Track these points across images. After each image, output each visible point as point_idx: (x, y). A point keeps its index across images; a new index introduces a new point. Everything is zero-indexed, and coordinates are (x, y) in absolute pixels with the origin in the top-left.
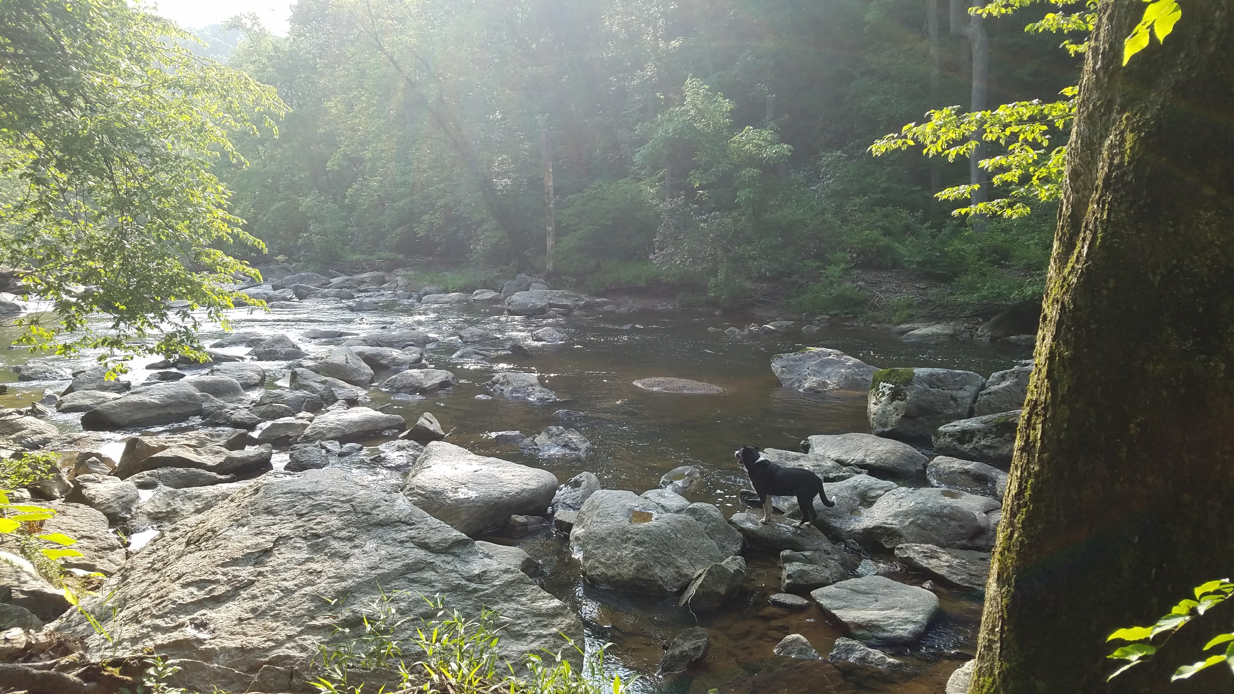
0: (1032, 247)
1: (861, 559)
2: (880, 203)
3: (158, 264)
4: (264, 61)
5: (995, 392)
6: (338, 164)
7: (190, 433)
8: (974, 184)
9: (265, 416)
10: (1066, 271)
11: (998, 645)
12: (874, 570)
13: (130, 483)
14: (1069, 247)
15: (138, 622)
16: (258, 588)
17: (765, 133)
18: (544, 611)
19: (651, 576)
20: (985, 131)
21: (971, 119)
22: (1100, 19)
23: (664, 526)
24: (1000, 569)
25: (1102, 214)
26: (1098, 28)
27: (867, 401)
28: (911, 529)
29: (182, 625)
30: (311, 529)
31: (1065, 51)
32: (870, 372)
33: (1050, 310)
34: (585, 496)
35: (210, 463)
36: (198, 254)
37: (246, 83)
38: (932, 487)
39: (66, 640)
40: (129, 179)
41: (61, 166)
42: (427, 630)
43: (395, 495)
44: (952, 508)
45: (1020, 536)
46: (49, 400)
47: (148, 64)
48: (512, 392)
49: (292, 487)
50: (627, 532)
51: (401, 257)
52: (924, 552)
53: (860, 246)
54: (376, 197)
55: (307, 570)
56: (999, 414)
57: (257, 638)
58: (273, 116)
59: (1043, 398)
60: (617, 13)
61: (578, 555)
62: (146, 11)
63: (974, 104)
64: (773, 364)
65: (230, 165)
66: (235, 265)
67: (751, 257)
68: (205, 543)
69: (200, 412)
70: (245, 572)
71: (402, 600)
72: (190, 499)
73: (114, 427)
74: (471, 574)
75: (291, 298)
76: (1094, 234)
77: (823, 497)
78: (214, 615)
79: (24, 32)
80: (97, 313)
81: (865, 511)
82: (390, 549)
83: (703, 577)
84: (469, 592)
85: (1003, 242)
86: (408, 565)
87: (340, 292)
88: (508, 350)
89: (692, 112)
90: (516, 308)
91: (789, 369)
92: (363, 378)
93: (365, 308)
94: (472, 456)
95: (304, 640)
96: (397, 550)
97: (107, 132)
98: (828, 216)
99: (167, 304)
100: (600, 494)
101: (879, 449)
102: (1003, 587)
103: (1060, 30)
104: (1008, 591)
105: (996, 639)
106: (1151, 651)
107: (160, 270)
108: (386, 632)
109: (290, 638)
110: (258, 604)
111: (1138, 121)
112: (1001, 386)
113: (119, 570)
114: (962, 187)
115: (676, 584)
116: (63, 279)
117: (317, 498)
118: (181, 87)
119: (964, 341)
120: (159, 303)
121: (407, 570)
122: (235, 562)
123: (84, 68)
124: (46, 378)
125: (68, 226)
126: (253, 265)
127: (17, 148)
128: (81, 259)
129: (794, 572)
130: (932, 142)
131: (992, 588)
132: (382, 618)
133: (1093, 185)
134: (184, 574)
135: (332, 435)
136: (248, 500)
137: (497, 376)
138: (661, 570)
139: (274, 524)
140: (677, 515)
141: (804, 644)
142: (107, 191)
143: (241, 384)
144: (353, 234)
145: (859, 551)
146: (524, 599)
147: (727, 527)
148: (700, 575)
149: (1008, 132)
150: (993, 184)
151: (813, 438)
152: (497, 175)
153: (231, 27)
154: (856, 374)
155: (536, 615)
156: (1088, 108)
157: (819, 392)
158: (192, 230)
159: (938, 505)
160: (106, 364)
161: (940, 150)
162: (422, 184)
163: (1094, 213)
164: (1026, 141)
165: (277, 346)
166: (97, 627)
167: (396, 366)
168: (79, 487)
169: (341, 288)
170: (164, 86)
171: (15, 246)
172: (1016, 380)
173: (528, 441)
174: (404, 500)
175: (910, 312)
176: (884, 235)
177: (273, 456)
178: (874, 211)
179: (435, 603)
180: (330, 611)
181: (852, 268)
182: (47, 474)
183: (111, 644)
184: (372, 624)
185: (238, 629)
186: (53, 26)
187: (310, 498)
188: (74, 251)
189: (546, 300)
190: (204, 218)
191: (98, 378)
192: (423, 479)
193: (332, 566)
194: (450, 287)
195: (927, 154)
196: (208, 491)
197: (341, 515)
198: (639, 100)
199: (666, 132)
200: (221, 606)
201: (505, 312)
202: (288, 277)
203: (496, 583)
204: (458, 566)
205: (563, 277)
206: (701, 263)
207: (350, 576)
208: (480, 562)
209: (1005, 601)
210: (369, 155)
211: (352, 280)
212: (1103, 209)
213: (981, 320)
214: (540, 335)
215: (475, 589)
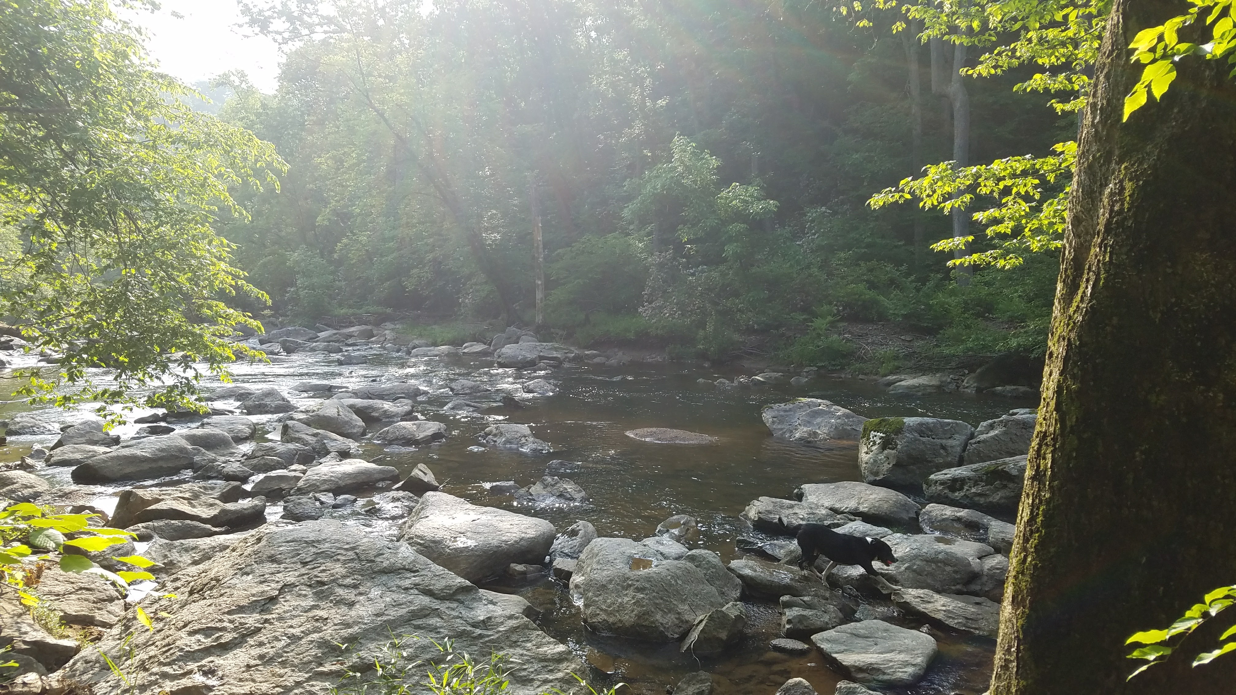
0: (1016, 299)
1: (859, 604)
2: (865, 258)
4: (253, 117)
5: (984, 441)
6: (328, 219)
7: (184, 486)
8: (969, 235)
9: (258, 469)
10: (1071, 310)
11: (1015, 664)
12: (872, 614)
14: (1072, 288)
15: (145, 670)
16: (264, 635)
17: (751, 189)
18: (549, 656)
19: (653, 622)
20: (979, 185)
21: (967, 173)
22: (1096, 78)
23: (665, 573)
24: (1015, 592)
25: (1104, 256)
26: (1095, 86)
27: (858, 449)
28: (906, 575)
29: (190, 672)
30: (316, 576)
31: (1052, 109)
32: (860, 422)
33: (1056, 347)
34: (583, 545)
35: (204, 516)
36: (200, 307)
38: (926, 534)
39: (75, 687)
42: (438, 675)
44: (947, 553)
45: (1033, 560)
46: (39, 454)
48: (506, 442)
49: (295, 535)
50: (628, 578)
51: (389, 310)
52: (921, 597)
53: (846, 299)
54: (364, 252)
55: (313, 617)
56: (989, 463)
57: (265, 684)
59: (1052, 429)
60: (605, 73)
61: (579, 603)
62: (152, 68)
64: (764, 414)
66: (237, 316)
67: (739, 310)
68: (209, 592)
69: (191, 465)
70: (252, 620)
71: (409, 646)
72: (187, 550)
73: (104, 480)
74: (476, 620)
75: (279, 352)
76: (1098, 275)
78: (221, 662)
82: (395, 596)
83: (704, 623)
84: (475, 638)
85: (987, 295)
86: (413, 611)
87: (328, 346)
88: (500, 401)
89: (680, 169)
90: (506, 361)
91: (780, 419)
92: (355, 431)
93: (355, 361)
94: (469, 506)
95: (313, 686)
96: (402, 597)
98: (815, 270)
99: (168, 355)
100: (599, 542)
101: (871, 497)
102: (1018, 608)
103: (1047, 90)
104: (1023, 613)
105: (1012, 659)
106: (1168, 652)
107: (162, 322)
108: (396, 676)
109: (298, 684)
110: (266, 651)
111: (1136, 171)
112: (989, 435)
113: (119, 621)
114: (956, 239)
115: (677, 630)
117: (321, 546)
119: (951, 393)
121: (413, 616)
122: (241, 609)
124: (34, 433)
126: (255, 317)
129: (794, 617)
130: (929, 196)
131: (1007, 610)
132: (393, 662)
133: (1094, 231)
134: (190, 622)
135: (326, 487)
136: (250, 549)
137: (489, 428)
138: (662, 616)
139: (279, 572)
140: (677, 562)
141: (806, 687)
143: (232, 438)
144: (340, 288)
145: (856, 596)
146: (529, 645)
147: (726, 574)
148: (701, 621)
149: (1001, 185)
150: (987, 235)
151: (806, 487)
152: (487, 230)
153: (218, 85)
154: (845, 424)
155: (541, 660)
156: (1088, 159)
157: (809, 442)
158: (194, 282)
159: (933, 551)
161: (936, 203)
162: (411, 239)
163: (1096, 256)
164: (1018, 194)
165: (266, 400)
166: (104, 675)
167: (389, 418)
169: (329, 342)
170: (167, 141)
172: (1004, 429)
173: (522, 491)
174: (406, 548)
175: (896, 364)
176: (869, 289)
177: (267, 509)
178: (859, 265)
179: (445, 647)
180: (339, 656)
181: (838, 321)
183: (119, 692)
184: (383, 668)
185: (246, 675)
187: (314, 546)
189: (536, 353)
190: (208, 271)
191: (88, 432)
192: (422, 528)
193: (337, 613)
194: (439, 340)
195: (924, 207)
196: (205, 543)
197: (345, 562)
198: (627, 157)
199: (655, 188)
200: (228, 653)
201: (496, 365)
202: (275, 332)
203: (501, 629)
204: (463, 612)
205: (552, 330)
206: (690, 315)
207: (356, 623)
208: (484, 608)
209: (1021, 622)
210: (358, 211)
211: (340, 334)
212: (1105, 252)
213: (967, 372)
214: (531, 387)
215: (480, 634)
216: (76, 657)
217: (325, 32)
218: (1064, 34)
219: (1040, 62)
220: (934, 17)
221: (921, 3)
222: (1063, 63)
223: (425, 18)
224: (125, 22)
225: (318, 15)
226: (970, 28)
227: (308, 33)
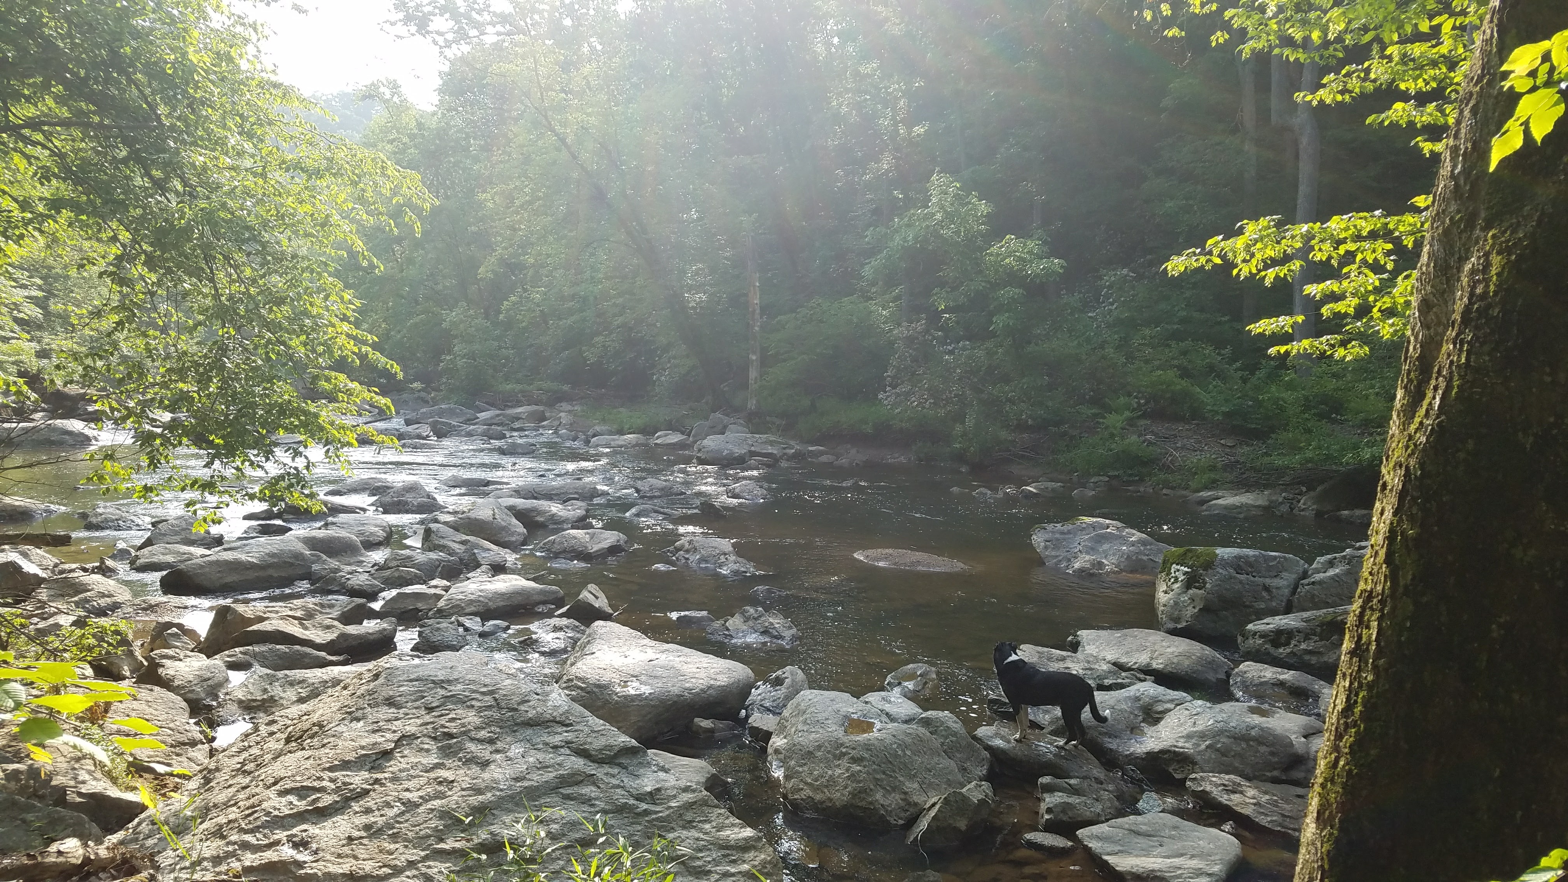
0: (1372, 397)
1: (1143, 791)
2: (1177, 336)
3: (265, 389)
4: (405, 140)
5: (1320, 582)
6: (493, 271)
7: (295, 602)
8: (1298, 314)
9: (391, 583)
10: (1413, 427)
12: (1159, 805)
13: (218, 661)
14: (1416, 397)
15: (223, 837)
16: (373, 799)
17: (1031, 244)
18: (732, 843)
19: (871, 803)
20: (1312, 248)
21: (1295, 233)
22: (1461, 112)
23: (889, 739)
24: (1321, 805)
25: (1459, 356)
26: (1458, 122)
27: (1155, 589)
28: (1207, 754)
29: (277, 843)
30: (443, 726)
31: (1418, 150)
32: (1160, 551)
33: (1391, 477)
34: (789, 698)
35: (318, 640)
36: (316, 378)
37: (383, 167)
38: (1237, 700)
39: (132, 857)
40: (232, 282)
41: (151, 263)
42: (585, 861)
43: (547, 688)
44: (1262, 729)
45: (1347, 764)
46: (122, 555)
47: (262, 141)
48: (700, 561)
49: (421, 673)
50: (842, 745)
51: (566, 388)
52: (1224, 785)
53: (1149, 390)
54: (538, 313)
55: (435, 779)
56: (1325, 611)
57: (370, 862)
58: (415, 208)
59: (1379, 588)
60: (847, 91)
61: (778, 774)
62: (263, 74)
63: (1300, 213)
64: (1034, 537)
65: (359, 268)
66: (361, 392)
67: (1009, 400)
68: (309, 741)
69: (308, 576)
70: (358, 779)
71: (554, 821)
72: (292, 684)
73: (199, 591)
74: (641, 791)
75: (428, 436)
76: (1449, 381)
77: (1094, 711)
78: (317, 831)
79: (113, 97)
80: (187, 449)
81: (1149, 730)
82: (541, 756)
83: (937, 807)
84: (639, 814)
85: (1335, 390)
86: (562, 776)
87: (489, 430)
88: (697, 507)
89: (939, 216)
90: (707, 456)
91: (1056, 544)
92: (514, 539)
93: (520, 451)
94: (647, 641)
95: (429, 867)
96: (549, 757)
97: (208, 223)
98: (1109, 351)
99: (273, 438)
100: (808, 695)
101: (1169, 650)
102: (1325, 828)
103: (1411, 124)
104: (1331, 834)
107: (268, 396)
108: (532, 861)
109: (411, 864)
110: (373, 819)
111: (1508, 241)
112: (1328, 574)
113: (200, 771)
114: (1281, 319)
115: (902, 815)
116: (146, 404)
117: (452, 688)
118: (302, 169)
119: (1282, 516)
120: (264, 437)
121: (561, 783)
122: (345, 765)
123: (184, 142)
124: (118, 528)
125: (155, 338)
126: (384, 393)
127: (99, 240)
128: (170, 380)
129: (1056, 806)
130: (1244, 261)
131: (1310, 830)
132: (528, 842)
133: (1448, 320)
134: (281, 779)
135: (472, 609)
136: (364, 687)
137: (683, 541)
138: (884, 796)
139: (397, 719)
140: (906, 726)
142: (205, 296)
143: (361, 542)
144: (507, 358)
145: (1141, 781)
146: (707, 826)
147: (970, 744)
148: (933, 805)
149: (1342, 250)
150: (1322, 315)
151: (1083, 634)
152: (690, 288)
153: (365, 97)
154: (1141, 552)
155: (722, 847)
156: (1443, 223)
157: (1092, 575)
158: (308, 347)
159: (1244, 725)
160: (195, 512)
161: (1254, 271)
162: (596, 298)
163: (1449, 355)
164: (1364, 261)
165: (408, 495)
166: (173, 840)
167: (556, 524)
168: (154, 665)
169: (491, 425)
170: (281, 168)
171: (89, 362)
172: (1348, 567)
173: (717, 624)
174: (560, 694)
175: (1213, 476)
176: (1181, 377)
177: (398, 634)
178: (1169, 346)
179: (596, 827)
180: (462, 831)
181: (1139, 417)
182: (115, 648)
183: (187, 864)
184: (515, 850)
185: (346, 850)
186: (148, 91)
187: (443, 687)
188: (162, 370)
189: (746, 447)
190: (325, 333)
191: (184, 530)
192: (584, 667)
193: (467, 775)
194: (627, 426)
195: (1238, 275)
196: (315, 675)
197: (480, 710)
198: (872, 199)
199: (905, 240)
200: (326, 821)
201: (694, 461)
202: (424, 410)
203: (673, 804)
204: (626, 780)
205: (768, 418)
206: (945, 405)
207: (489, 788)
208: (652, 776)
209: (1326, 847)
210: (532, 261)
211: (504, 415)
212: (1461, 350)
213: (1304, 489)
214: (737, 491)
215: (645, 810)
216: (142, 816)
217: (498, 34)
218: (1435, 50)
219: (1403, 86)
220: (1260, 24)
221: (1242, 6)
222: (1433, 89)
223: (623, 17)
224: (239, 17)
225: (489, 12)
226: (1307, 39)
227: (477, 34)
